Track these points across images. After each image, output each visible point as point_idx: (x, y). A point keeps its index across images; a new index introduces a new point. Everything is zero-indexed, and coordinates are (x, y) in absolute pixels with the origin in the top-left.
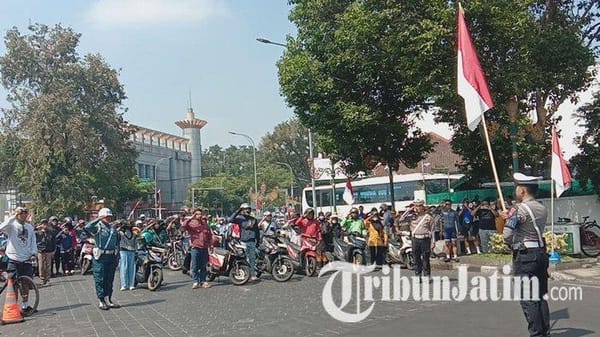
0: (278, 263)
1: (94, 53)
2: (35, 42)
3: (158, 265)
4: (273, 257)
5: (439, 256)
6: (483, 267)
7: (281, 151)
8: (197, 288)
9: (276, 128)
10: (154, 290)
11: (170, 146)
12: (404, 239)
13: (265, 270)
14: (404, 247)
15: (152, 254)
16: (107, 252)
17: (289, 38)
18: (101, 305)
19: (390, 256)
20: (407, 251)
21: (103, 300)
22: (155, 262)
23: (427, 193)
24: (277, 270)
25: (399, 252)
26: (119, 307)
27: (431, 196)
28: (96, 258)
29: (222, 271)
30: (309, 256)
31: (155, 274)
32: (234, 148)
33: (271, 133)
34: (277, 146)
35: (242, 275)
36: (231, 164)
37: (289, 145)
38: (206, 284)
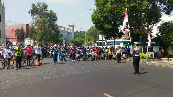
0: (89, 57)
1: (51, 10)
2: (38, 6)
7: (92, 33)
8: (73, 61)
9: (91, 27)
10: (64, 61)
11: (67, 30)
13: (87, 58)
17: (94, 9)
19: (113, 57)
20: (116, 56)
22: (65, 56)
23: (123, 44)
24: (89, 59)
26: (58, 64)
29: (78, 58)
32: (81, 31)
33: (90, 29)
34: (91, 31)
35: (82, 59)
36: (80, 35)
37: (94, 31)
38: (75, 61)
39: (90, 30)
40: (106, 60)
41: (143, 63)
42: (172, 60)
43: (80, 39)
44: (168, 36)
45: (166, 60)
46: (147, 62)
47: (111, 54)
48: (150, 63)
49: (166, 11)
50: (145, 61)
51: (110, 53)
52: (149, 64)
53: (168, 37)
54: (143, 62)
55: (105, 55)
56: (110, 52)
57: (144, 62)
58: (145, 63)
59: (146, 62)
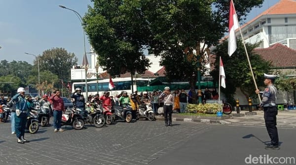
0: (96, 118)
3: (35, 120)
4: (93, 115)
5: (160, 114)
6: (185, 119)
8: (57, 131)
9: (44, 52)
10: (33, 133)
12: (147, 106)
13: (89, 122)
14: (147, 110)
15: (32, 114)
16: (24, 112)
17: (89, 7)
18: (19, 141)
19: (140, 115)
20: (149, 112)
21: (20, 138)
22: (34, 118)
23: (137, 87)
24: (96, 122)
25: (145, 113)
26: (28, 142)
27: (139, 88)
28: (18, 115)
30: (108, 115)
31: (33, 125)
32: (15, 62)
33: (42, 55)
34: (44, 62)
35: (80, 124)
36: (14, 70)
37: (51, 61)
38: (61, 130)
39: (42, 58)
40: (131, 121)
41: (213, 124)
42: (257, 113)
43: (15, 80)
44: (240, 68)
45: (246, 114)
46: (222, 122)
47: (135, 109)
48: (228, 123)
49: (226, 21)
50: (216, 119)
51: (132, 105)
52: (226, 124)
53: (240, 71)
54: (211, 122)
55: (126, 111)
56: (134, 103)
57: (215, 122)
58: (217, 124)
59: (219, 122)
